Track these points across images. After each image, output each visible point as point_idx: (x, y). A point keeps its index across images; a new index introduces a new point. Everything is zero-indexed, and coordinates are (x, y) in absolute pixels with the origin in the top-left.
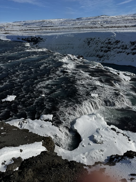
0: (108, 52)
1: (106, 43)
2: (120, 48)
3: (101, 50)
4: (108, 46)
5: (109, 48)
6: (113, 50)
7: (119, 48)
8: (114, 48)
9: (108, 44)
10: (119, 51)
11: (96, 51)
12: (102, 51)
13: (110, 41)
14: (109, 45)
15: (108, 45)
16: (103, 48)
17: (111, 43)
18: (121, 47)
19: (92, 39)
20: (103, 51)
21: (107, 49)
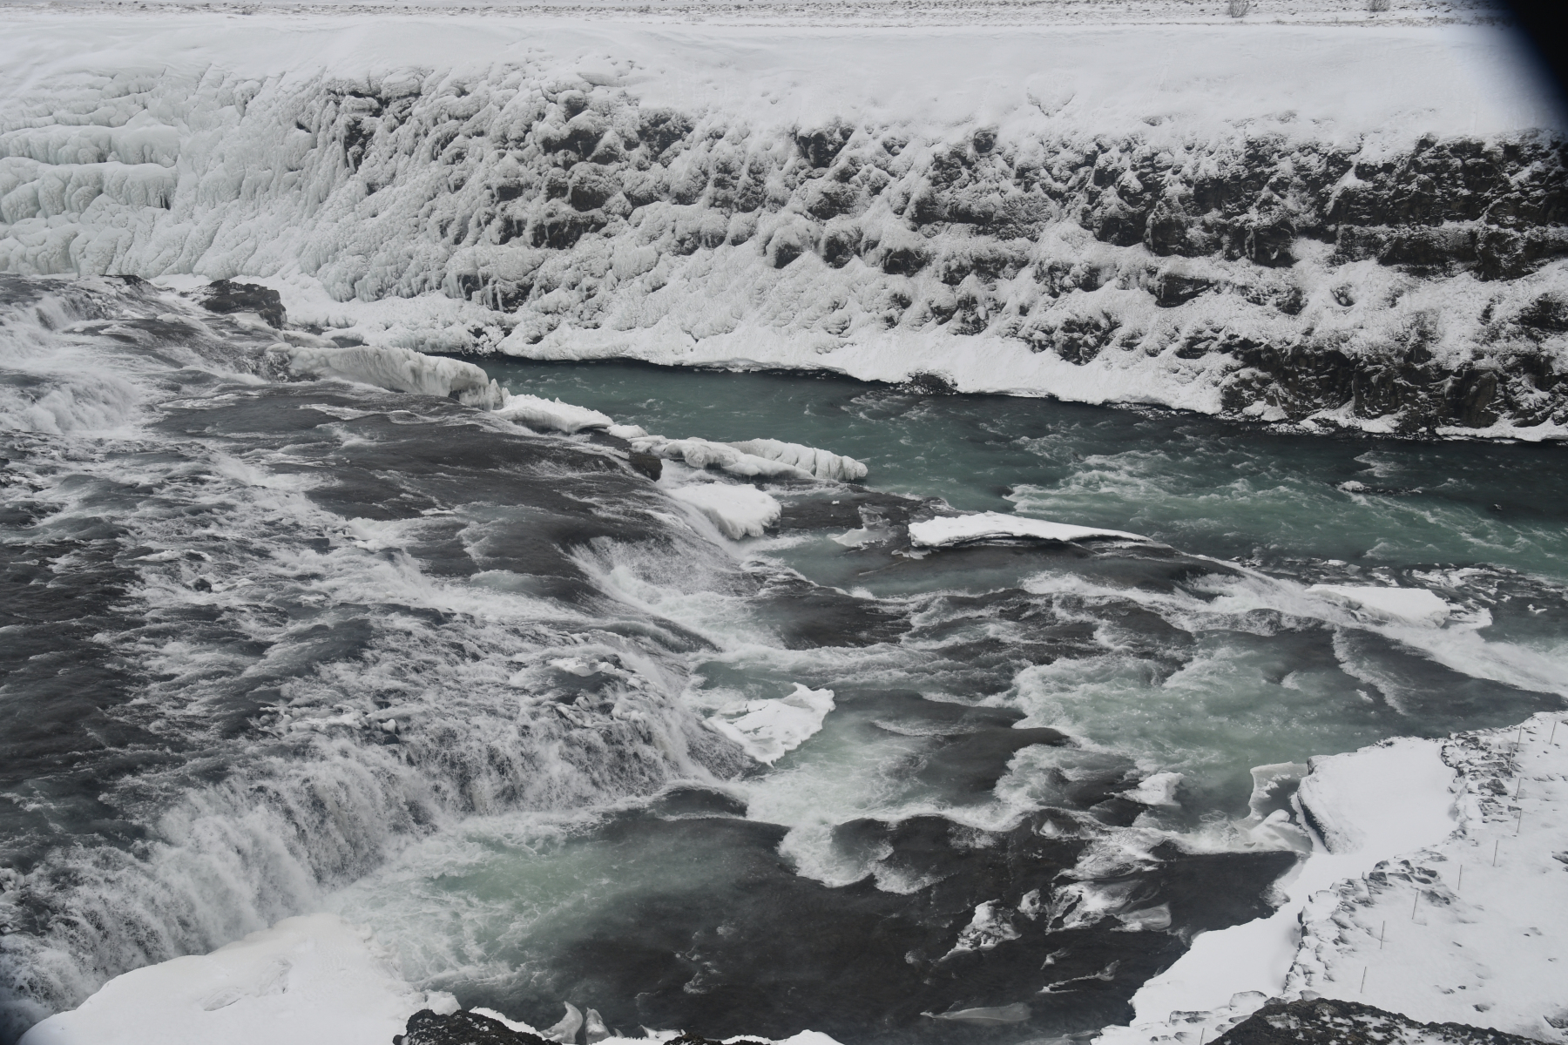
0: (587, 244)
1: (549, 146)
2: (703, 201)
3: (497, 223)
4: (576, 178)
5: (586, 198)
6: (626, 216)
7: (683, 199)
8: (638, 201)
9: (572, 155)
10: (692, 226)
11: (443, 231)
12: (511, 230)
13: (582, 120)
14: (582, 169)
15: (567, 165)
16: (520, 200)
17: (600, 148)
18: (710, 189)
19: (385, 102)
20: (528, 233)
21: (564, 209)
